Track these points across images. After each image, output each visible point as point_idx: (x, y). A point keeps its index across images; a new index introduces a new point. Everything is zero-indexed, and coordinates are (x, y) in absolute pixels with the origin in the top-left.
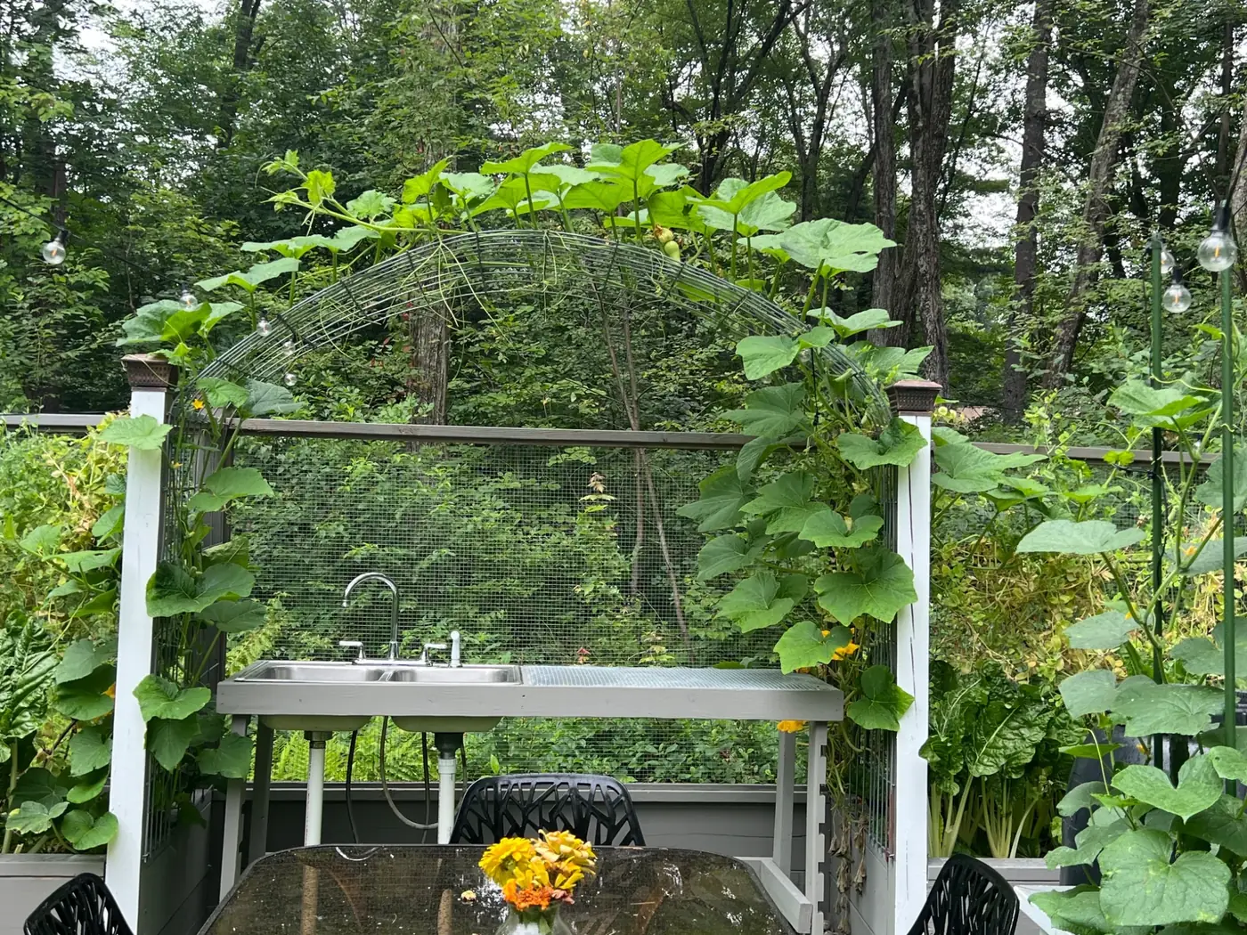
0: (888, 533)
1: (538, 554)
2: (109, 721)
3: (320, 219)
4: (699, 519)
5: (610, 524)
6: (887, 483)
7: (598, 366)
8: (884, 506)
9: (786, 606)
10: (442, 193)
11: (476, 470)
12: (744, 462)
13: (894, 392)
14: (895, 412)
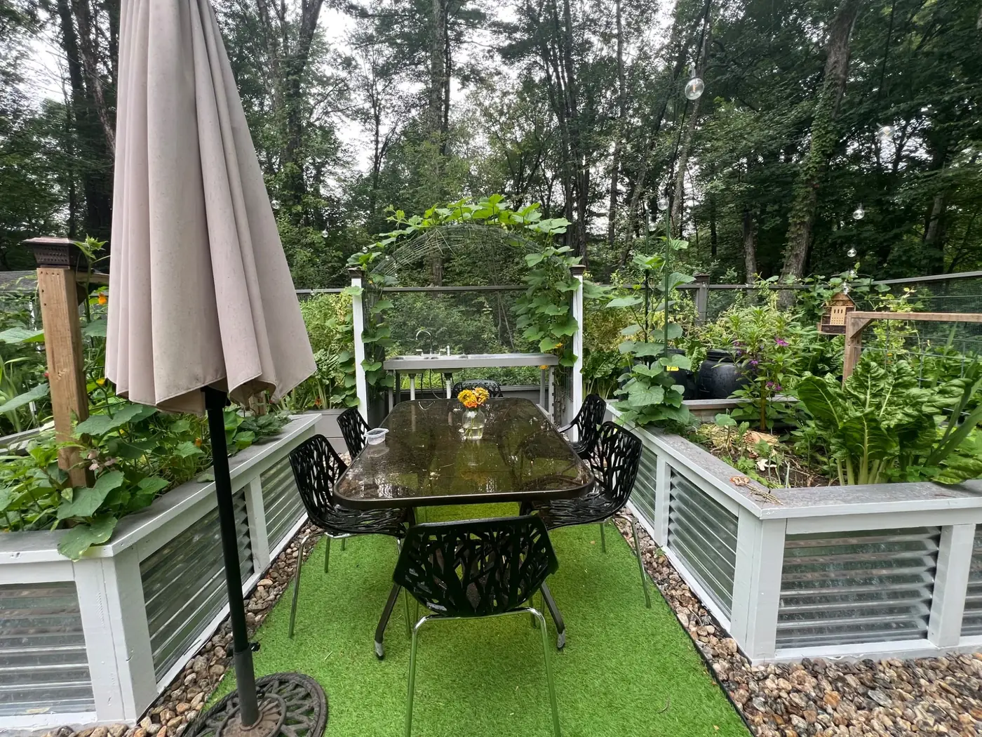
0: (570, 310)
1: (471, 328)
2: (355, 372)
3: (401, 224)
4: (516, 311)
5: (491, 317)
6: (570, 296)
7: (486, 273)
8: (570, 304)
9: (542, 334)
10: (436, 215)
11: (451, 305)
12: (528, 293)
13: (572, 269)
14: (572, 275)
